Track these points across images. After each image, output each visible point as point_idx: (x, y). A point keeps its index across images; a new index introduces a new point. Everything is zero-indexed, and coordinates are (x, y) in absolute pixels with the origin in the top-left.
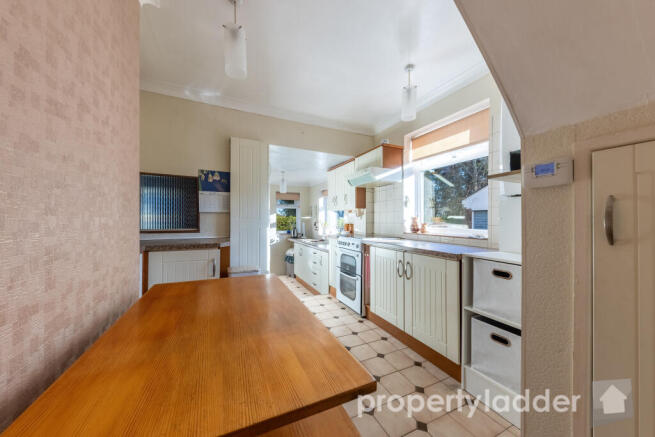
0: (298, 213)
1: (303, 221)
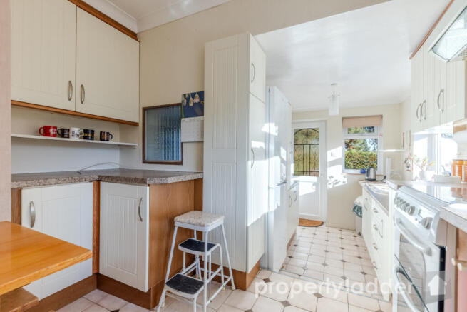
0: (380, 146)
1: (386, 156)
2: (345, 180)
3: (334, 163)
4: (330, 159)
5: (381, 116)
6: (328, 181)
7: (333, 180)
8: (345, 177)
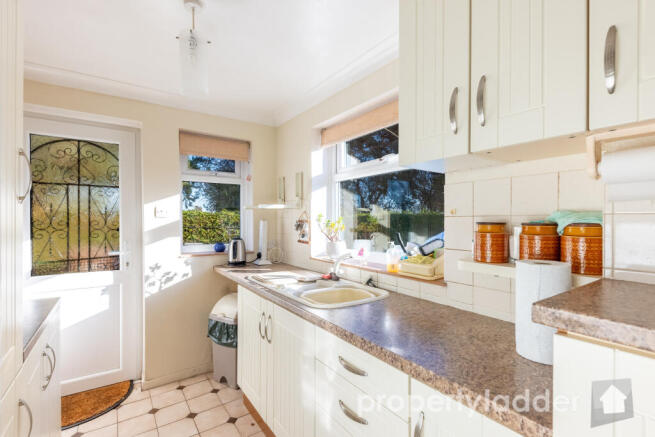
0: (246, 199)
1: (261, 216)
2: (188, 270)
3: (160, 233)
4: (150, 223)
5: (248, 144)
6: (148, 278)
7: (159, 274)
8: (186, 263)
